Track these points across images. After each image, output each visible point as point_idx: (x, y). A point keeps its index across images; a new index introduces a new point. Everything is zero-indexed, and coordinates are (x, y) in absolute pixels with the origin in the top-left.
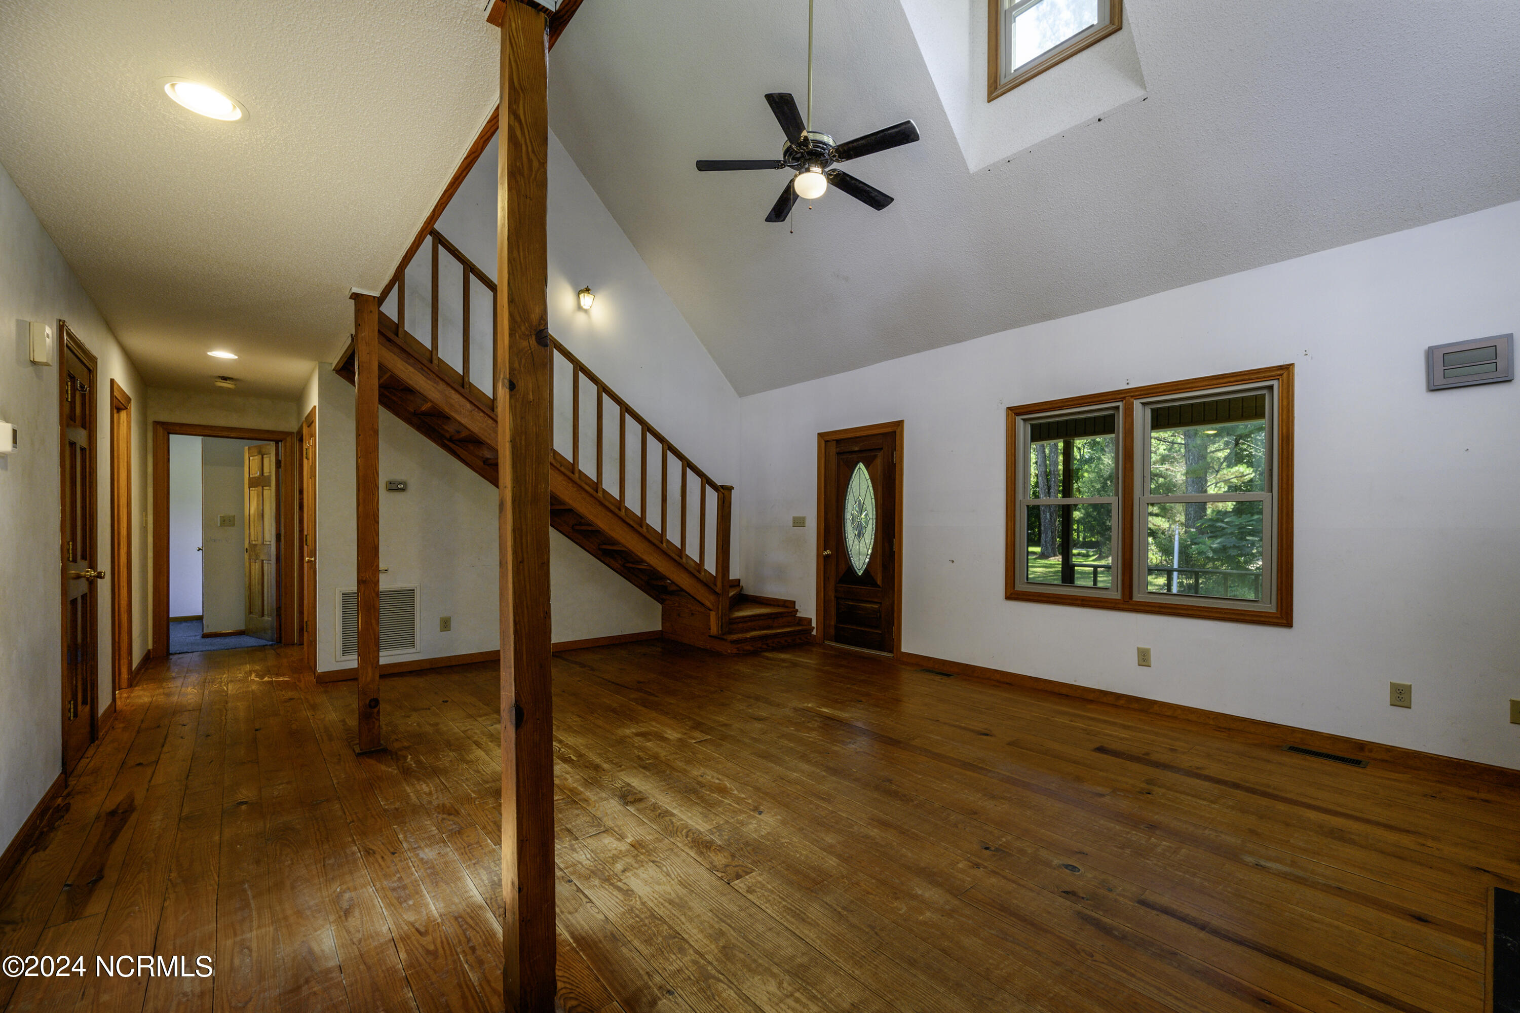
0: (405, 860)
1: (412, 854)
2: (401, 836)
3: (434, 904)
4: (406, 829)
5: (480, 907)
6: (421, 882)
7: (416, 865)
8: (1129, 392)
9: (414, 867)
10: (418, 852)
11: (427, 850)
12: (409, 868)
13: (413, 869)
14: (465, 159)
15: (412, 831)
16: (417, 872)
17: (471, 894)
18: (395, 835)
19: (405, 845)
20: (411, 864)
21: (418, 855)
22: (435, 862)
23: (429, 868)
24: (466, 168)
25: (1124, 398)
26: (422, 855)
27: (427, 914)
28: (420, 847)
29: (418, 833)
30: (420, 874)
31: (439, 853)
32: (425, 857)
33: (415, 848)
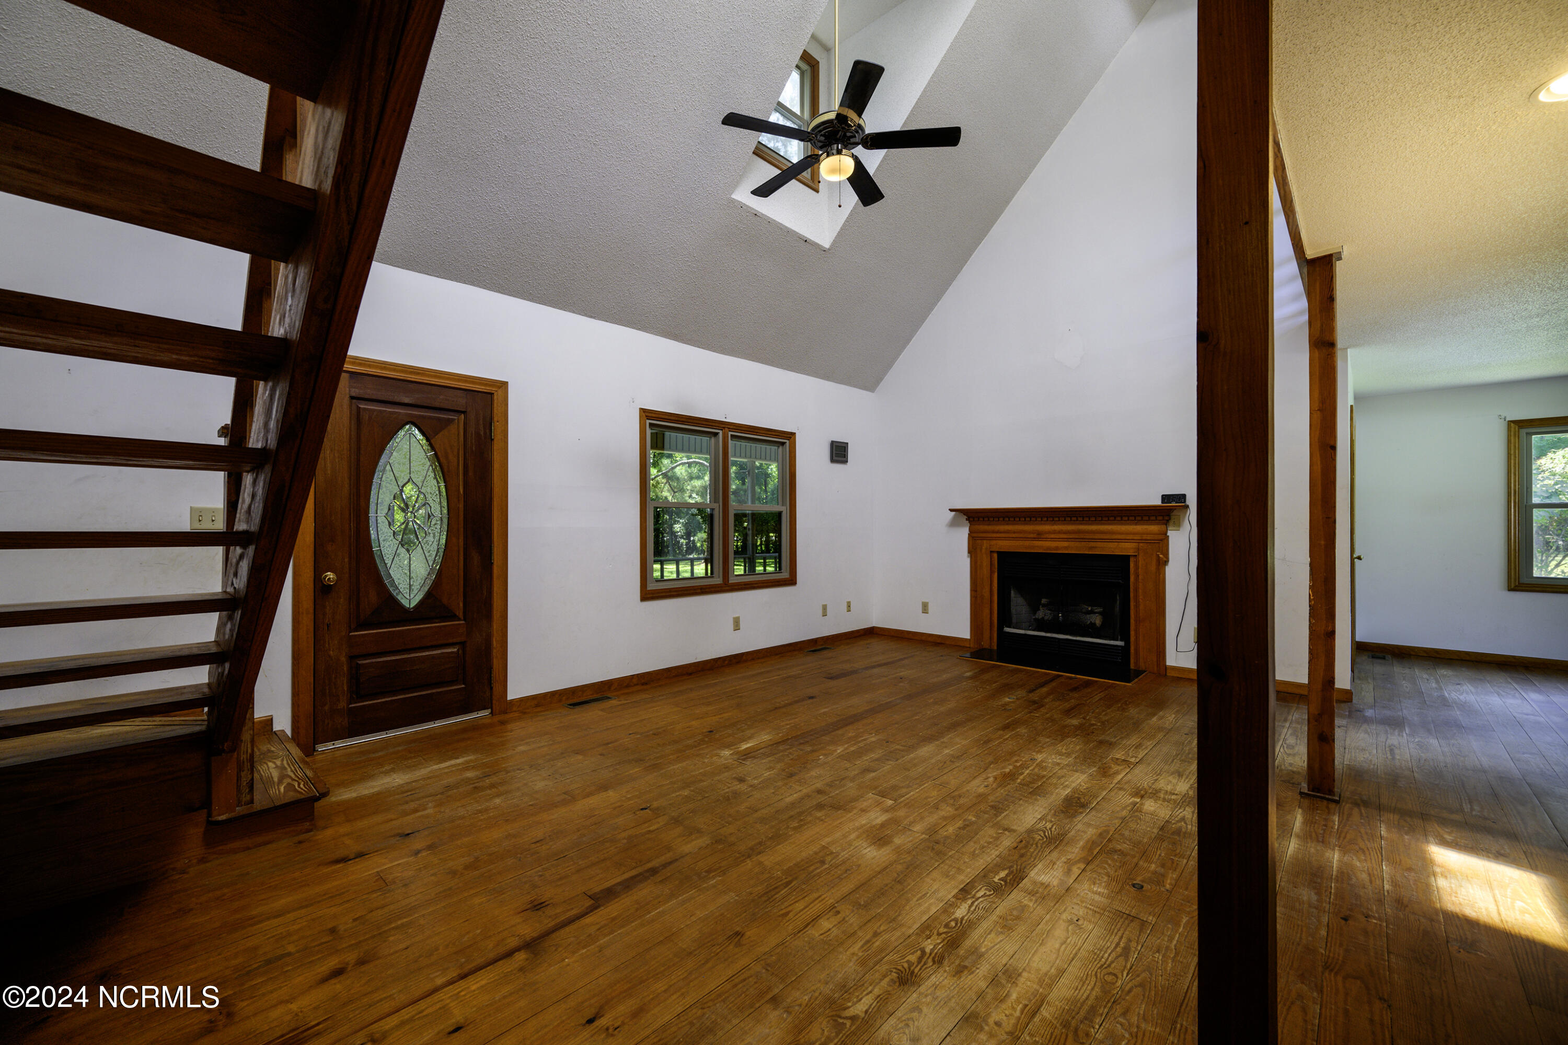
0: (1336, 905)
1: (1324, 905)
2: (1323, 933)
3: (1333, 858)
4: (1310, 939)
5: (1298, 836)
6: (1334, 877)
7: (1328, 893)
8: (728, 425)
9: (1331, 892)
10: (1315, 903)
11: (1305, 898)
12: (1336, 895)
13: (1333, 891)
14: (1292, 201)
15: (1304, 929)
16: (1331, 887)
17: (1296, 846)
18: (1329, 939)
19: (1325, 919)
20: (1332, 897)
21: (1318, 901)
22: (1306, 884)
23: (1316, 883)
24: (1285, 196)
25: (724, 428)
26: (1314, 898)
27: (1344, 856)
28: (1310, 906)
29: (1299, 923)
30: (1329, 883)
31: (1295, 887)
32: (1313, 893)
33: (1317, 908)
